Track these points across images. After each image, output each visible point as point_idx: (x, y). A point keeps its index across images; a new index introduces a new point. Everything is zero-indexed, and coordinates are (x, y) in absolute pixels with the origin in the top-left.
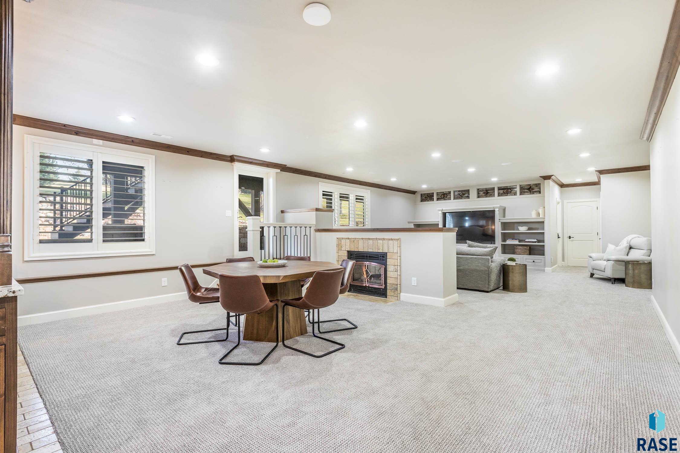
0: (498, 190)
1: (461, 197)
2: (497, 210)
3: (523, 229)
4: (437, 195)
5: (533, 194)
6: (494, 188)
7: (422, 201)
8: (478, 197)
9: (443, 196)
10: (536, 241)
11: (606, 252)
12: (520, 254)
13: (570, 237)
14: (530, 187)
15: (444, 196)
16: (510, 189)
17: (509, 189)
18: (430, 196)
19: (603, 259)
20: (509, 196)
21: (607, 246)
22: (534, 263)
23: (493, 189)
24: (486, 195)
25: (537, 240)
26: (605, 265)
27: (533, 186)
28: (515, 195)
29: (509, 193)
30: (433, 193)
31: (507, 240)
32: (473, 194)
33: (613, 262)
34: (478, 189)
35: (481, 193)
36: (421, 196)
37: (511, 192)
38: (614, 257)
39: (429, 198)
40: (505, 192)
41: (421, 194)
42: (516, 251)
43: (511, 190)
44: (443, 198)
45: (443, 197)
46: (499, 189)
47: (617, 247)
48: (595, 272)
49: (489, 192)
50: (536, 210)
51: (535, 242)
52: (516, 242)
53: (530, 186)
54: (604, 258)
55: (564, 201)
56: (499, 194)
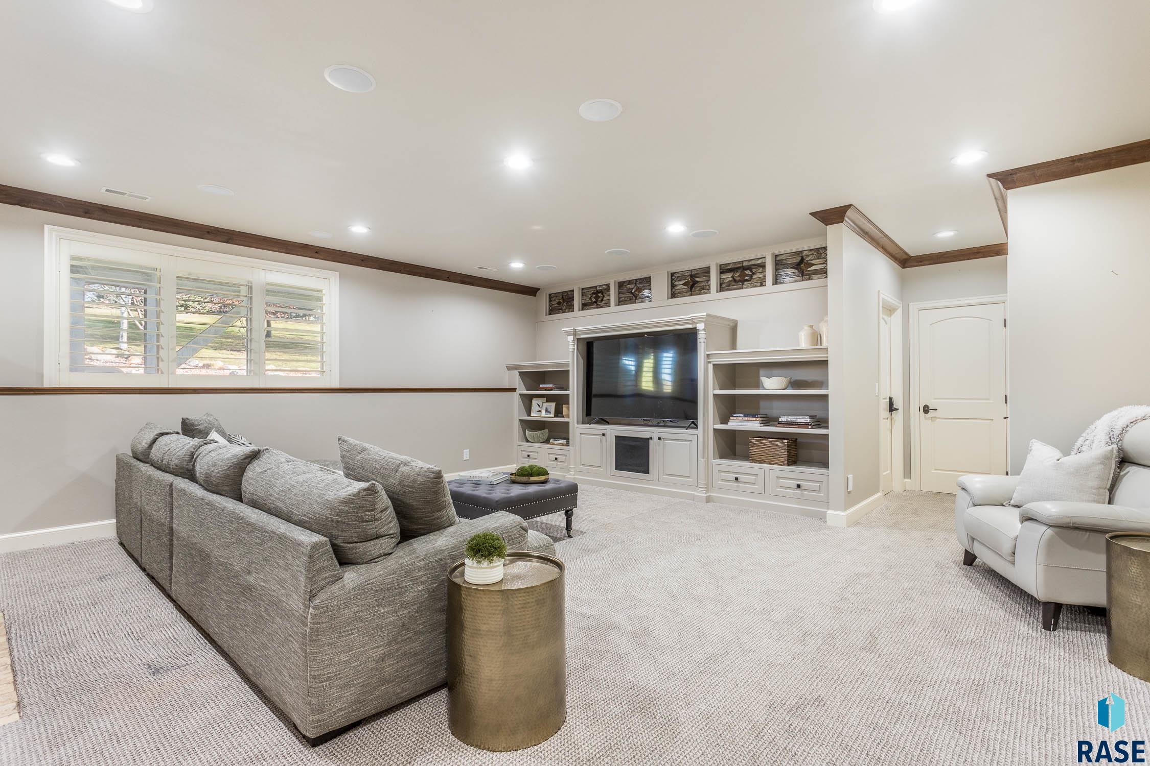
0: (721, 273)
1: (634, 298)
2: (700, 327)
3: (772, 384)
4: (582, 295)
5: (809, 279)
6: (709, 267)
7: (552, 311)
8: (673, 295)
9: (594, 298)
10: (808, 421)
11: (1021, 473)
12: (765, 462)
13: (926, 410)
14: (802, 260)
15: (597, 298)
16: (749, 268)
17: (746, 270)
18: (568, 299)
19: (1012, 502)
20: (747, 288)
21: (1027, 451)
22: (798, 492)
23: (706, 271)
24: (691, 289)
25: (811, 417)
26: (1016, 539)
27: (808, 256)
28: (762, 285)
29: (747, 280)
30: (573, 291)
31: (731, 418)
32: (660, 286)
33: (1050, 532)
34: (672, 274)
35: (680, 285)
36: (550, 301)
37: (751, 278)
38: (1051, 509)
39: (565, 304)
40: (738, 279)
41: (550, 295)
42: (753, 450)
43: (751, 271)
44: (595, 302)
45: (594, 300)
46: (723, 270)
47: (1066, 453)
48: (978, 550)
49: (697, 279)
50: (811, 327)
51: (806, 425)
52: (754, 425)
53: (802, 257)
54: (1015, 495)
55: (910, 304)
56: (721, 284)
